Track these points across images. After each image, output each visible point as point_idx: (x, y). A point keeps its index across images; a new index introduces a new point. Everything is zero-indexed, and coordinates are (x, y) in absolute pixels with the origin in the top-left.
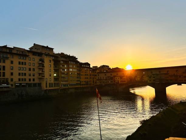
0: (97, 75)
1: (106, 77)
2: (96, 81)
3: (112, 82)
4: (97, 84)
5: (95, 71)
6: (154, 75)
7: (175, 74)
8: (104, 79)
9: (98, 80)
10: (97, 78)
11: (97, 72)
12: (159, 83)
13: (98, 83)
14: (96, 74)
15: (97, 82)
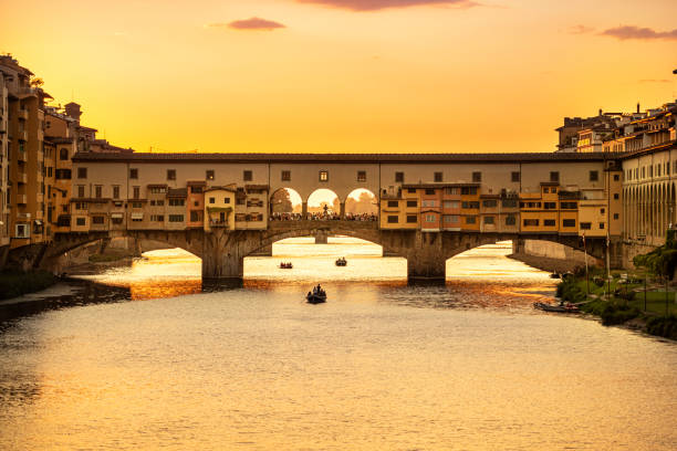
0: (75, 174)
1: (136, 190)
2: (65, 208)
3: (179, 218)
4: (75, 228)
5: (60, 147)
6: (412, 189)
7: (508, 191)
8: (123, 197)
9: (81, 203)
10: (73, 193)
11: (71, 155)
12: (437, 230)
13: (81, 222)
14: (67, 164)
15: (76, 214)
